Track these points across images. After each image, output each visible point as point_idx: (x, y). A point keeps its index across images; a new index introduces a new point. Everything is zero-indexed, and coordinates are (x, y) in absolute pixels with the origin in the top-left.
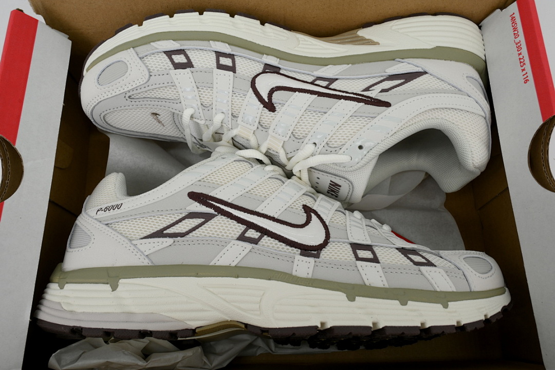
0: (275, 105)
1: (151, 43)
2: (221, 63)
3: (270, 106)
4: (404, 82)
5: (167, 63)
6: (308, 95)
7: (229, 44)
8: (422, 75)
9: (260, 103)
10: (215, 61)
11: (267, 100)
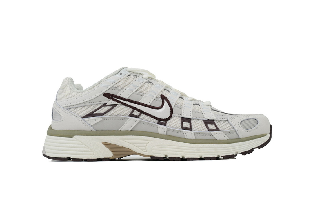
0: (161, 98)
1: (229, 139)
2: (189, 124)
3: (163, 98)
4: (94, 112)
5: (218, 124)
6: (144, 102)
7: (185, 138)
8: (84, 116)
9: (169, 99)
10: (192, 124)
11: (165, 100)
